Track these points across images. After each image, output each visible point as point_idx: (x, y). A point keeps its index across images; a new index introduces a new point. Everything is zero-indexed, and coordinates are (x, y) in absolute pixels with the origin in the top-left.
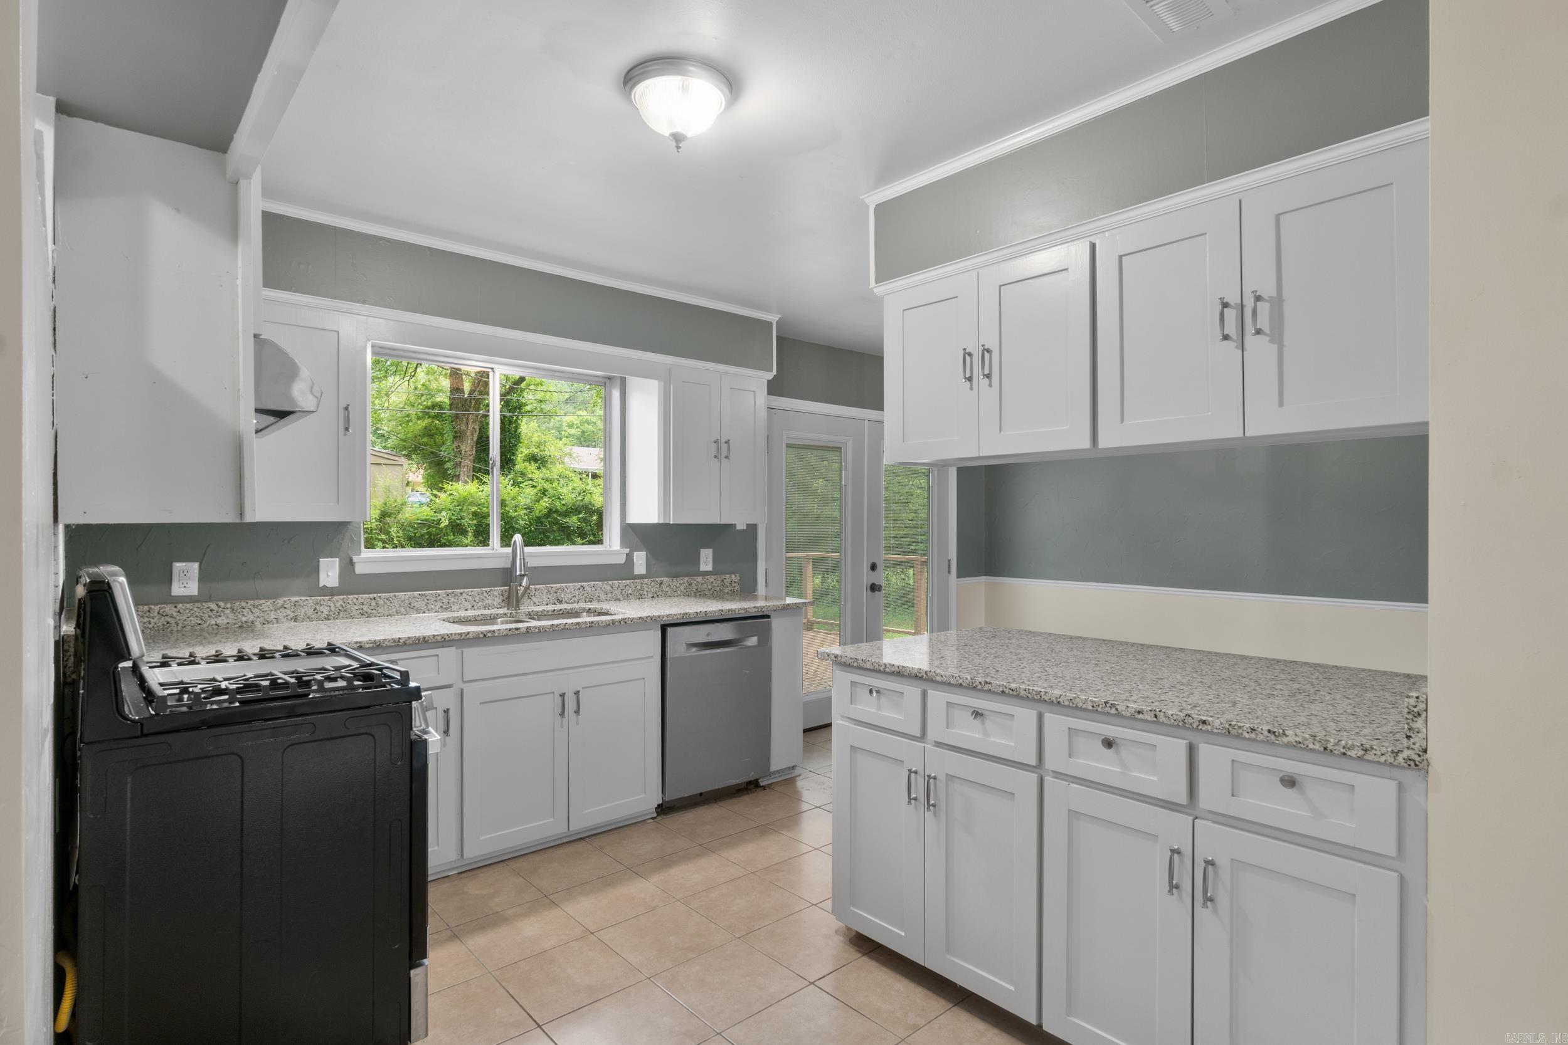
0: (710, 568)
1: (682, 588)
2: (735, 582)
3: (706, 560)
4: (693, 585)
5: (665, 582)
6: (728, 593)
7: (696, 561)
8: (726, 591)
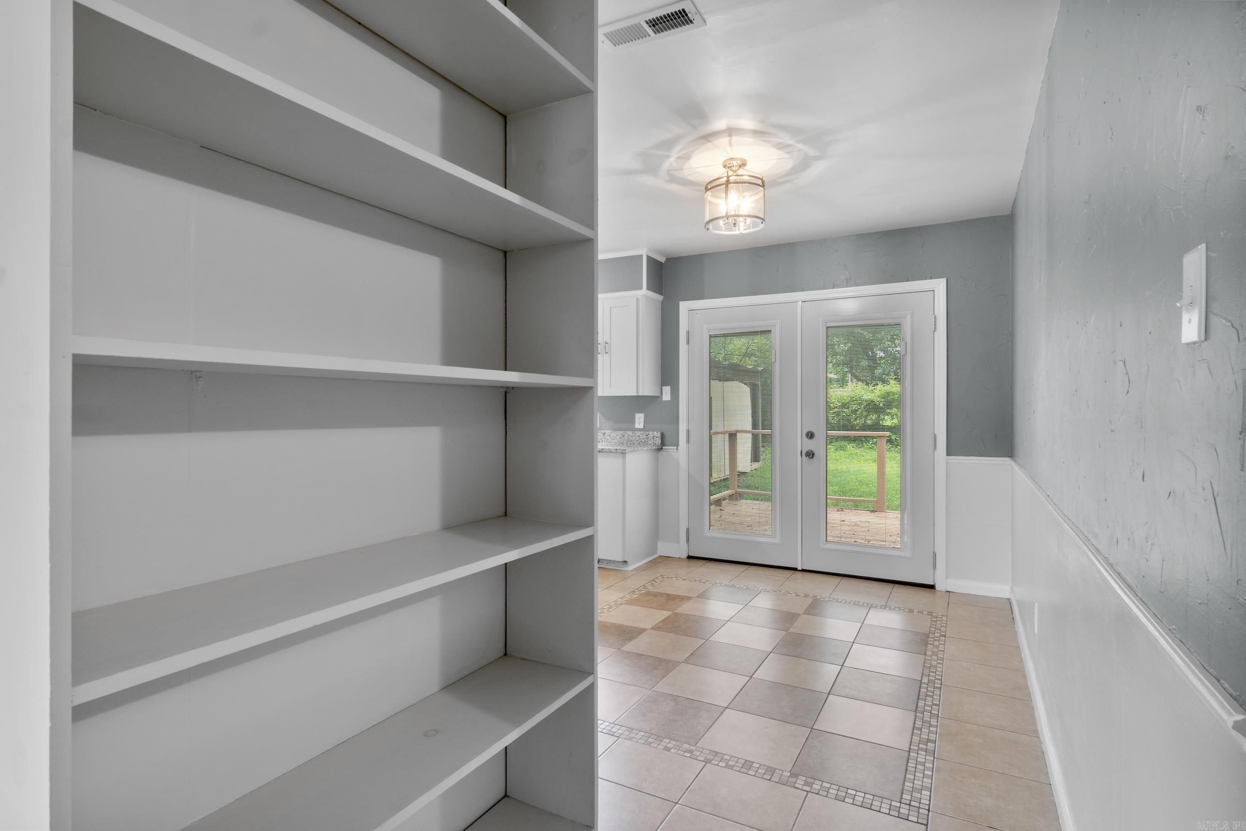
0: (641, 426)
1: (618, 437)
2: (657, 437)
3: (639, 420)
4: (625, 437)
5: (607, 433)
6: (650, 444)
7: (632, 421)
8: (650, 442)
